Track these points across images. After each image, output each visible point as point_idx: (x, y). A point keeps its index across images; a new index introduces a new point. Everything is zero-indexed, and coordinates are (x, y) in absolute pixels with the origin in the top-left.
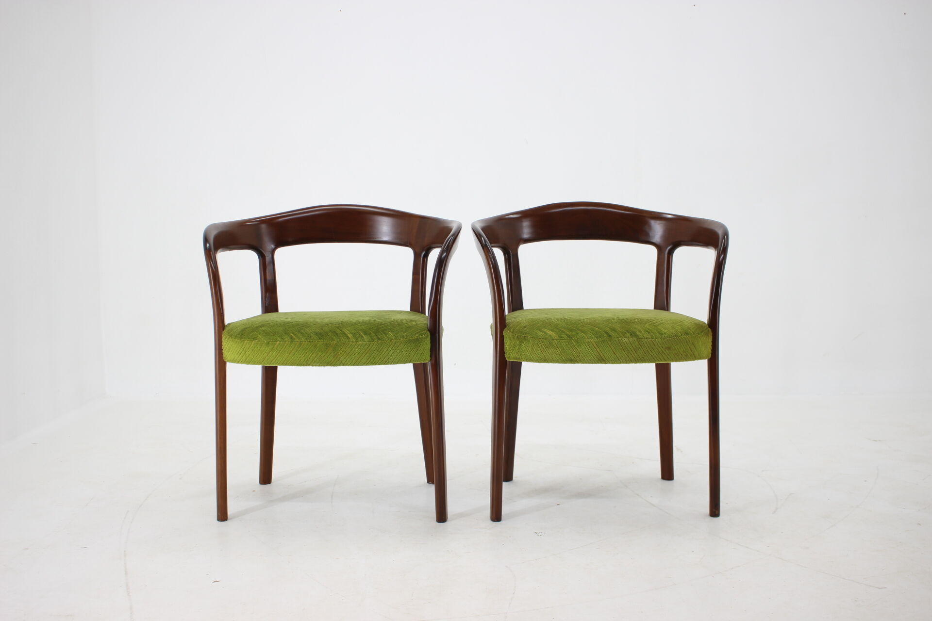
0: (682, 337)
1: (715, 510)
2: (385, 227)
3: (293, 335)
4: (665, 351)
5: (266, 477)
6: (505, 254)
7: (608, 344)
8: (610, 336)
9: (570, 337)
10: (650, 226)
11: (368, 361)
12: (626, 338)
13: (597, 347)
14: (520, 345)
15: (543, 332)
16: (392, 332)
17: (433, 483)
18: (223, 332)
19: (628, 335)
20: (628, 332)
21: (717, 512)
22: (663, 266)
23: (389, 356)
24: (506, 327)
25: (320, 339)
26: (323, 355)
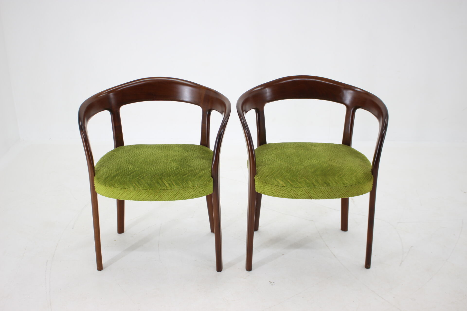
0: (356, 185)
1: (368, 265)
2: (186, 92)
3: (135, 185)
4: (346, 193)
5: (121, 229)
6: (256, 112)
7: (314, 190)
8: (315, 186)
9: (292, 185)
10: (343, 95)
11: (178, 198)
12: (324, 187)
13: (307, 192)
14: (264, 187)
15: (277, 181)
16: (191, 182)
17: (214, 233)
18: (94, 177)
19: (325, 185)
20: (325, 183)
21: (369, 266)
22: (349, 118)
23: (190, 195)
24: (256, 174)
25: (151, 188)
26: (153, 196)
